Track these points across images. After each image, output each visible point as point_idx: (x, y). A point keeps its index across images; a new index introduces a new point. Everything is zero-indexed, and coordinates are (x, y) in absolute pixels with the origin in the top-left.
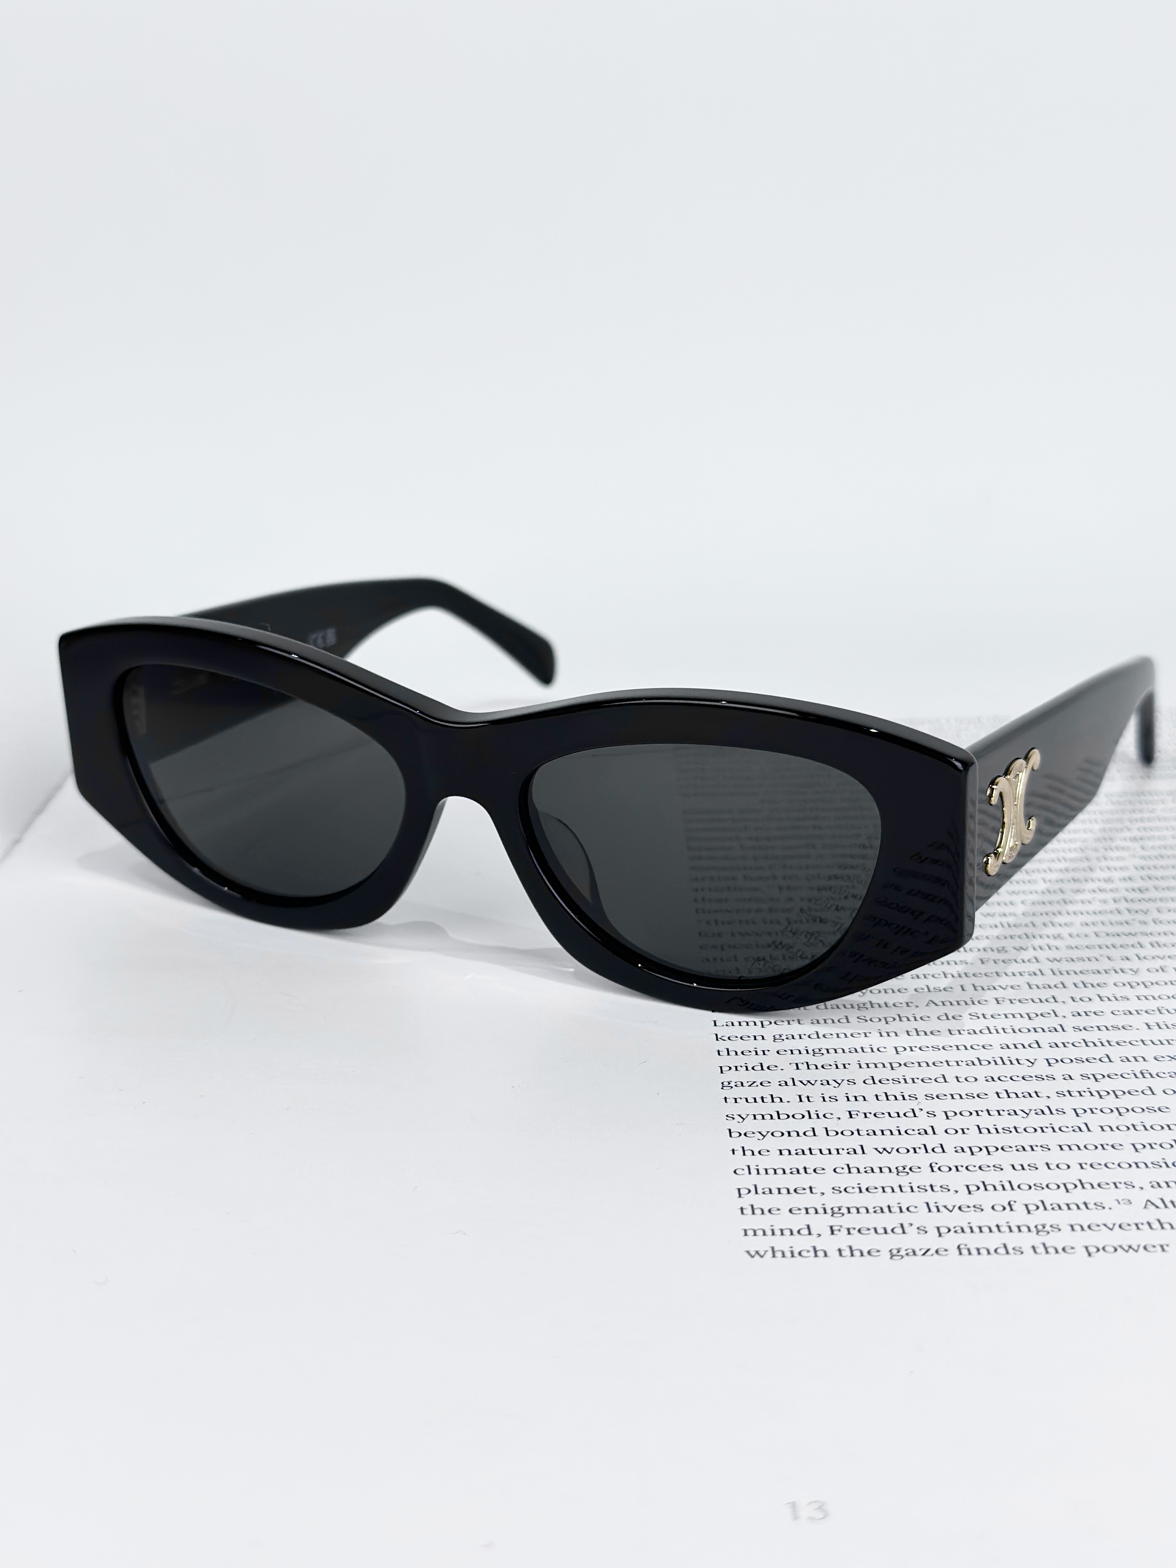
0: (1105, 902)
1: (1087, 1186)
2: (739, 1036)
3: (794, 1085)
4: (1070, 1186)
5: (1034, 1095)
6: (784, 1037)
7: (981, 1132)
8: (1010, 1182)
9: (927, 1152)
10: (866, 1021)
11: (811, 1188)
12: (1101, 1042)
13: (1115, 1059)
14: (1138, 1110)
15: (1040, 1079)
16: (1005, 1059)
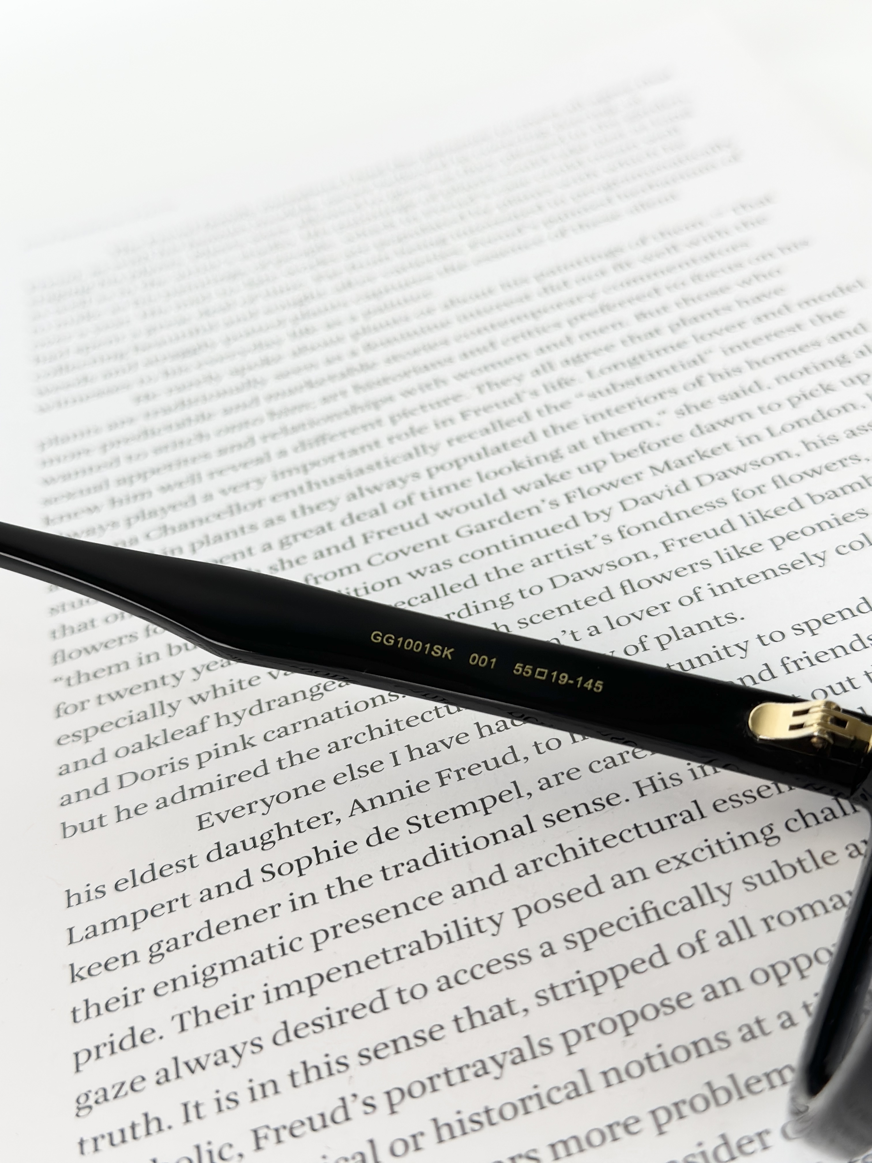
0: (555, 504)
2: (103, 963)
3: (178, 1077)
5: (506, 1011)
6: (163, 950)
7: (441, 1141)
10: (273, 874)
12: (583, 845)
13: (606, 884)
14: (650, 1012)
15: (511, 965)
16: (461, 923)
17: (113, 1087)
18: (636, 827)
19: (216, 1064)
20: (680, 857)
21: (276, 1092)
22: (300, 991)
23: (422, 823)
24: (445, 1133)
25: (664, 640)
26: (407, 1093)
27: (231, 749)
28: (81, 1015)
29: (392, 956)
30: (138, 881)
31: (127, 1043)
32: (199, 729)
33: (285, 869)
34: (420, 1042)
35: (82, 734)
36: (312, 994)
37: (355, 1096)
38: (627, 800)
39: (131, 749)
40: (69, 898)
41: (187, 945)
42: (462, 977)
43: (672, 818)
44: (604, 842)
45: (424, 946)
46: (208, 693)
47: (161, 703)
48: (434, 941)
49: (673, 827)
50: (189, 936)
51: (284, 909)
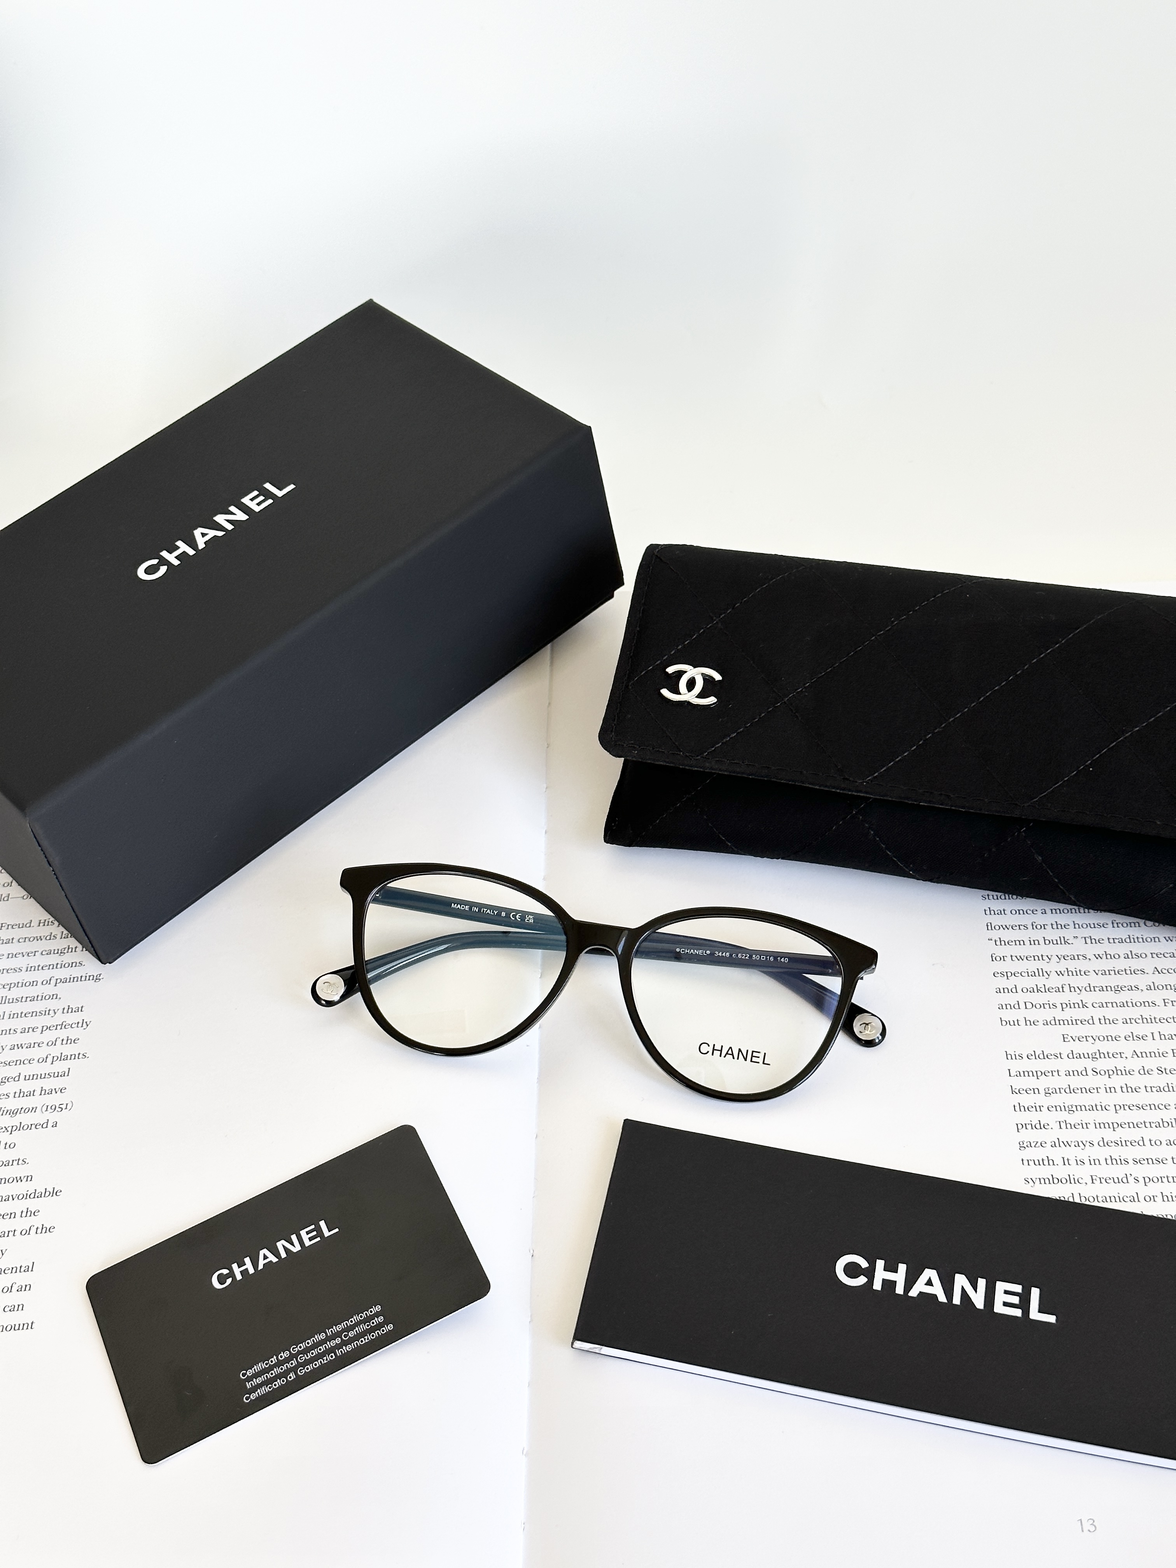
2: (1025, 1089)
3: (1060, 1146)
6: (1050, 1092)
10: (1097, 1073)
17: (1034, 1142)
22: (1109, 1128)
23: (1164, 1071)
24: (1165, 1198)
26: (1151, 1180)
27: (1076, 1005)
28: (1017, 1108)
29: (1148, 1125)
30: (1037, 1057)
31: (1038, 1127)
32: (1061, 990)
33: (1103, 1073)
34: (1158, 1163)
35: (1005, 974)
36: (1114, 1130)
39: (1029, 990)
40: (1007, 1055)
41: (1060, 1093)
45: (1161, 1125)
46: (1064, 971)
47: (1042, 969)
48: (1166, 1125)
50: (1061, 1089)
51: (1102, 1091)
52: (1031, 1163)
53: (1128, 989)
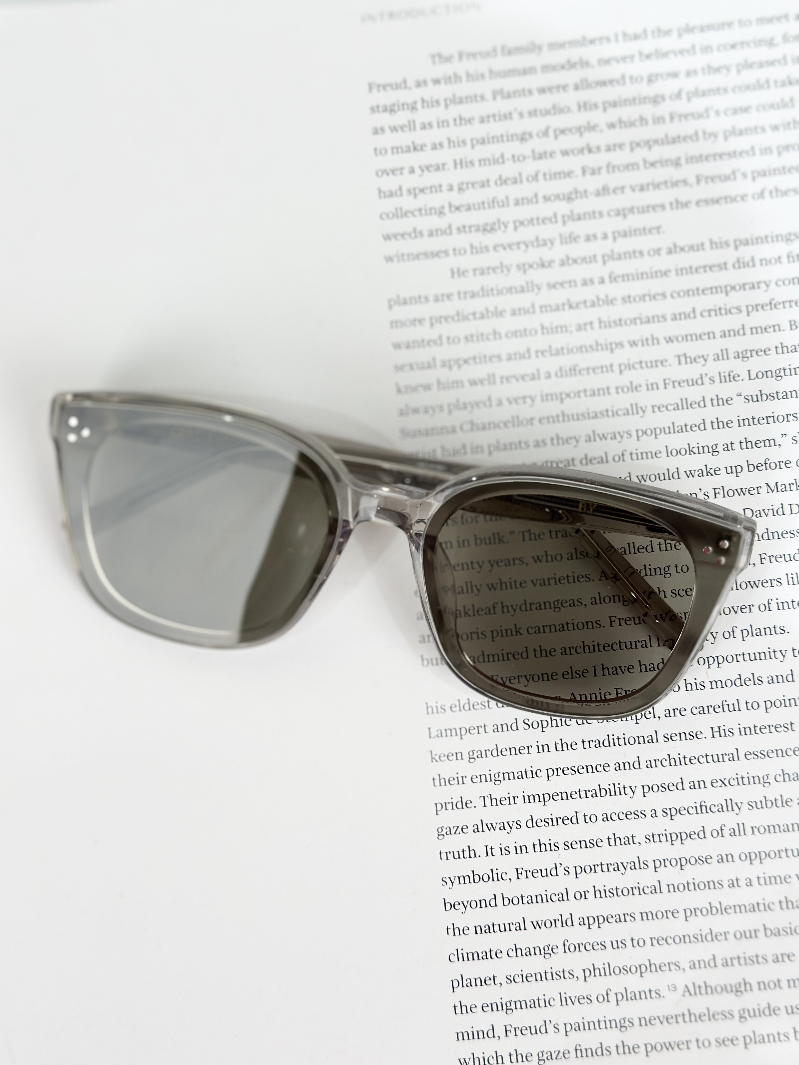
1: (653, 967)
2: (446, 755)
3: (483, 831)
4: (643, 969)
5: (631, 841)
6: (475, 756)
7: (596, 897)
8: (609, 964)
9: (563, 926)
10: (529, 727)
11: (494, 977)
12: (680, 758)
13: (686, 785)
14: (693, 861)
15: (636, 817)
16: (617, 786)
17: (454, 827)
18: (706, 756)
19: (500, 829)
20: (723, 780)
21: (527, 852)
22: (540, 801)
24: (598, 893)
25: (745, 633)
26: (583, 870)
27: (509, 633)
28: (437, 782)
29: (583, 794)
30: (462, 709)
31: (459, 805)
32: (492, 611)
34: (592, 846)
36: (545, 805)
37: (561, 864)
38: (705, 738)
40: (427, 708)
41: (486, 757)
42: (614, 817)
43: (724, 756)
44: (690, 760)
45: (598, 794)
46: (497, 584)
47: (472, 581)
48: (603, 792)
49: (723, 761)
50: (487, 751)
51: (534, 750)
52: (450, 856)
53: (570, 605)
